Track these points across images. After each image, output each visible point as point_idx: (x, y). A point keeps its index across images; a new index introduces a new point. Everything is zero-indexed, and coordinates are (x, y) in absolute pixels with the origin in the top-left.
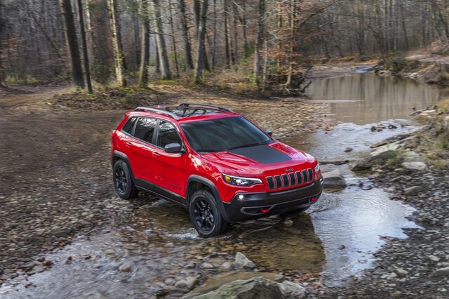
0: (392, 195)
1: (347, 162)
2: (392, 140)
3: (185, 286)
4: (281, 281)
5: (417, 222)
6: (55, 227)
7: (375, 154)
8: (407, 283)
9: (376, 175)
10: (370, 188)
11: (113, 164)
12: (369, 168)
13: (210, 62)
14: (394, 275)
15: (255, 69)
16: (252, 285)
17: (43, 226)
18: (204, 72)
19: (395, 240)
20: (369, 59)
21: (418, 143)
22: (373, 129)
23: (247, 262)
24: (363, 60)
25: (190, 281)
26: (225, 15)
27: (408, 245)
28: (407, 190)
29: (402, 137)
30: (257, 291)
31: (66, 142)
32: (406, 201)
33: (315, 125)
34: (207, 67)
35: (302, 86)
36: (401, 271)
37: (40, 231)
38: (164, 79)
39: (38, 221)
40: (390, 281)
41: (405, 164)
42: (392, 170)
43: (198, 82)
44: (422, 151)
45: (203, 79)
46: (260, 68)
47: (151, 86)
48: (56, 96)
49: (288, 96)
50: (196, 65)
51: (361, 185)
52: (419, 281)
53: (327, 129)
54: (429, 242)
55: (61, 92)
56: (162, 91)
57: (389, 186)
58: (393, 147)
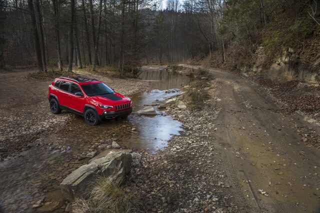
0: (174, 118)
1: (156, 105)
2: (174, 97)
3: (91, 155)
4: (131, 152)
5: (184, 129)
6: (31, 131)
7: (167, 102)
8: (180, 151)
9: (168, 110)
10: (165, 115)
11: (50, 100)
12: (165, 108)
13: (99, 62)
14: (175, 149)
15: (119, 66)
16: (121, 154)
17: (25, 131)
18: (97, 66)
19: (175, 135)
20: (164, 64)
21: (184, 98)
22: (166, 92)
23: (117, 145)
24: (161, 65)
25: (93, 153)
26: (106, 43)
27: (180, 137)
28: (180, 116)
29: (178, 96)
30: (123, 156)
31: (35, 94)
32: (180, 121)
33: (143, 90)
34: (98, 64)
35: (138, 74)
36: (178, 147)
37: (24, 133)
38: (79, 68)
39: (23, 128)
40: (174, 151)
41: (179, 106)
42: (174, 109)
43: (94, 70)
44: (185, 101)
45: (96, 69)
46: (121, 66)
47: (73, 71)
48: (30, 74)
49: (132, 78)
50: (93, 63)
51: (162, 115)
52: (185, 151)
53: (148, 92)
54: (188, 136)
55: (32, 72)
56: (78, 73)
57: (173, 115)
58: (174, 99)
